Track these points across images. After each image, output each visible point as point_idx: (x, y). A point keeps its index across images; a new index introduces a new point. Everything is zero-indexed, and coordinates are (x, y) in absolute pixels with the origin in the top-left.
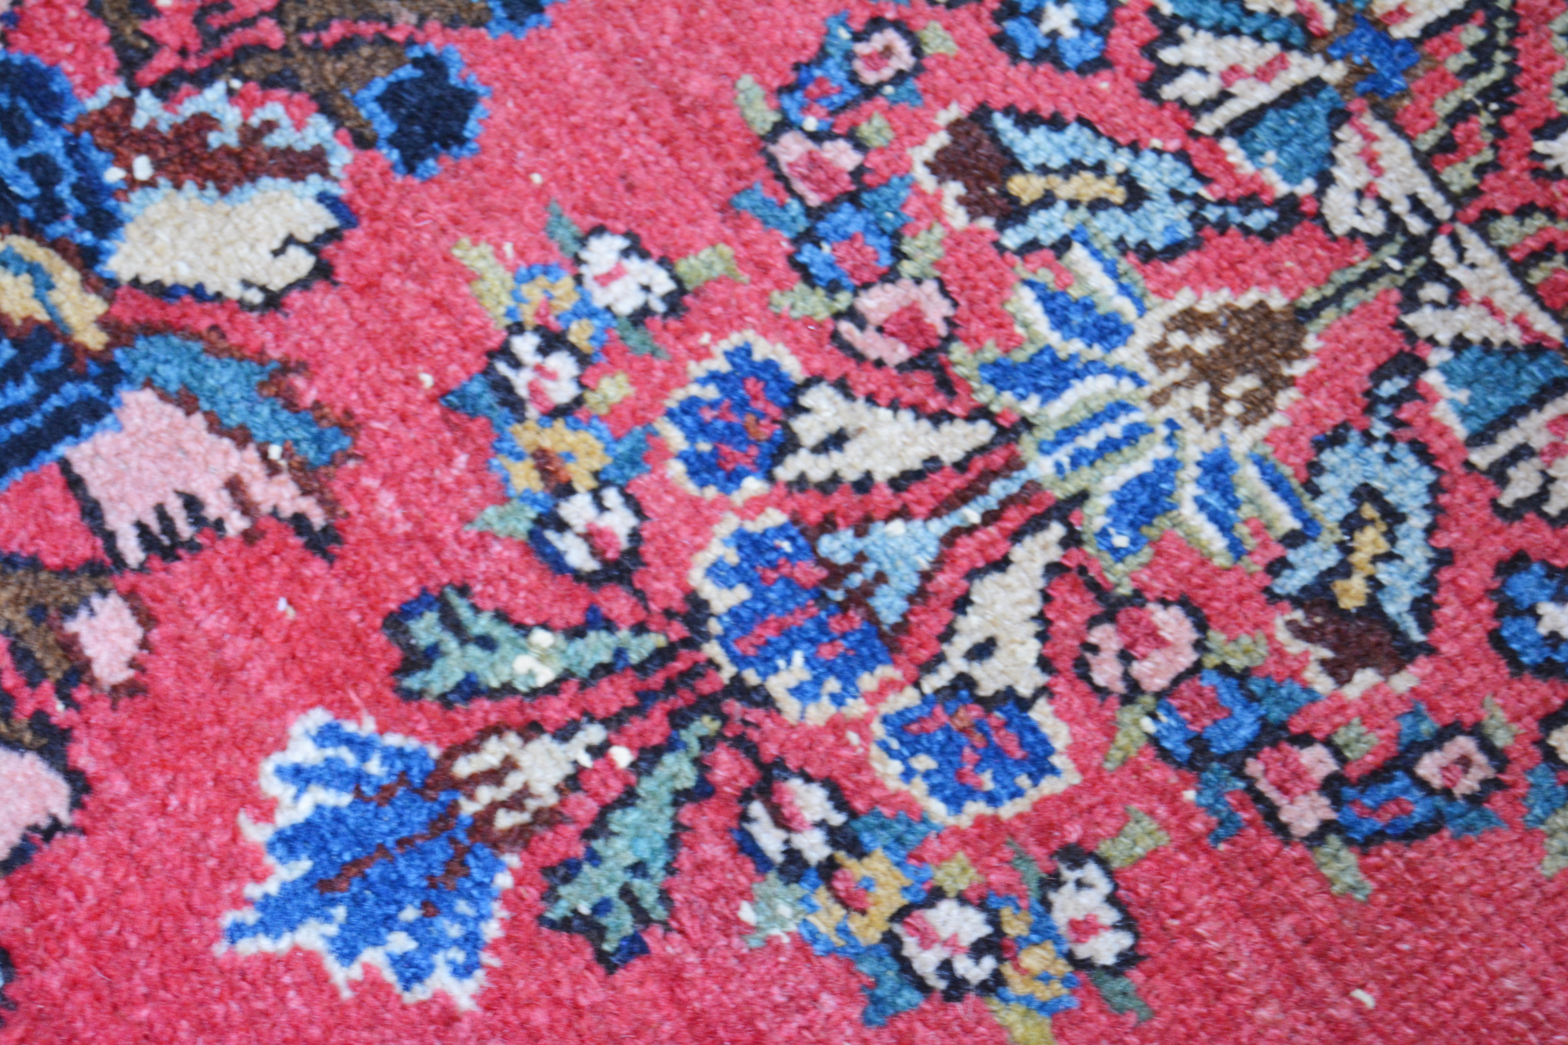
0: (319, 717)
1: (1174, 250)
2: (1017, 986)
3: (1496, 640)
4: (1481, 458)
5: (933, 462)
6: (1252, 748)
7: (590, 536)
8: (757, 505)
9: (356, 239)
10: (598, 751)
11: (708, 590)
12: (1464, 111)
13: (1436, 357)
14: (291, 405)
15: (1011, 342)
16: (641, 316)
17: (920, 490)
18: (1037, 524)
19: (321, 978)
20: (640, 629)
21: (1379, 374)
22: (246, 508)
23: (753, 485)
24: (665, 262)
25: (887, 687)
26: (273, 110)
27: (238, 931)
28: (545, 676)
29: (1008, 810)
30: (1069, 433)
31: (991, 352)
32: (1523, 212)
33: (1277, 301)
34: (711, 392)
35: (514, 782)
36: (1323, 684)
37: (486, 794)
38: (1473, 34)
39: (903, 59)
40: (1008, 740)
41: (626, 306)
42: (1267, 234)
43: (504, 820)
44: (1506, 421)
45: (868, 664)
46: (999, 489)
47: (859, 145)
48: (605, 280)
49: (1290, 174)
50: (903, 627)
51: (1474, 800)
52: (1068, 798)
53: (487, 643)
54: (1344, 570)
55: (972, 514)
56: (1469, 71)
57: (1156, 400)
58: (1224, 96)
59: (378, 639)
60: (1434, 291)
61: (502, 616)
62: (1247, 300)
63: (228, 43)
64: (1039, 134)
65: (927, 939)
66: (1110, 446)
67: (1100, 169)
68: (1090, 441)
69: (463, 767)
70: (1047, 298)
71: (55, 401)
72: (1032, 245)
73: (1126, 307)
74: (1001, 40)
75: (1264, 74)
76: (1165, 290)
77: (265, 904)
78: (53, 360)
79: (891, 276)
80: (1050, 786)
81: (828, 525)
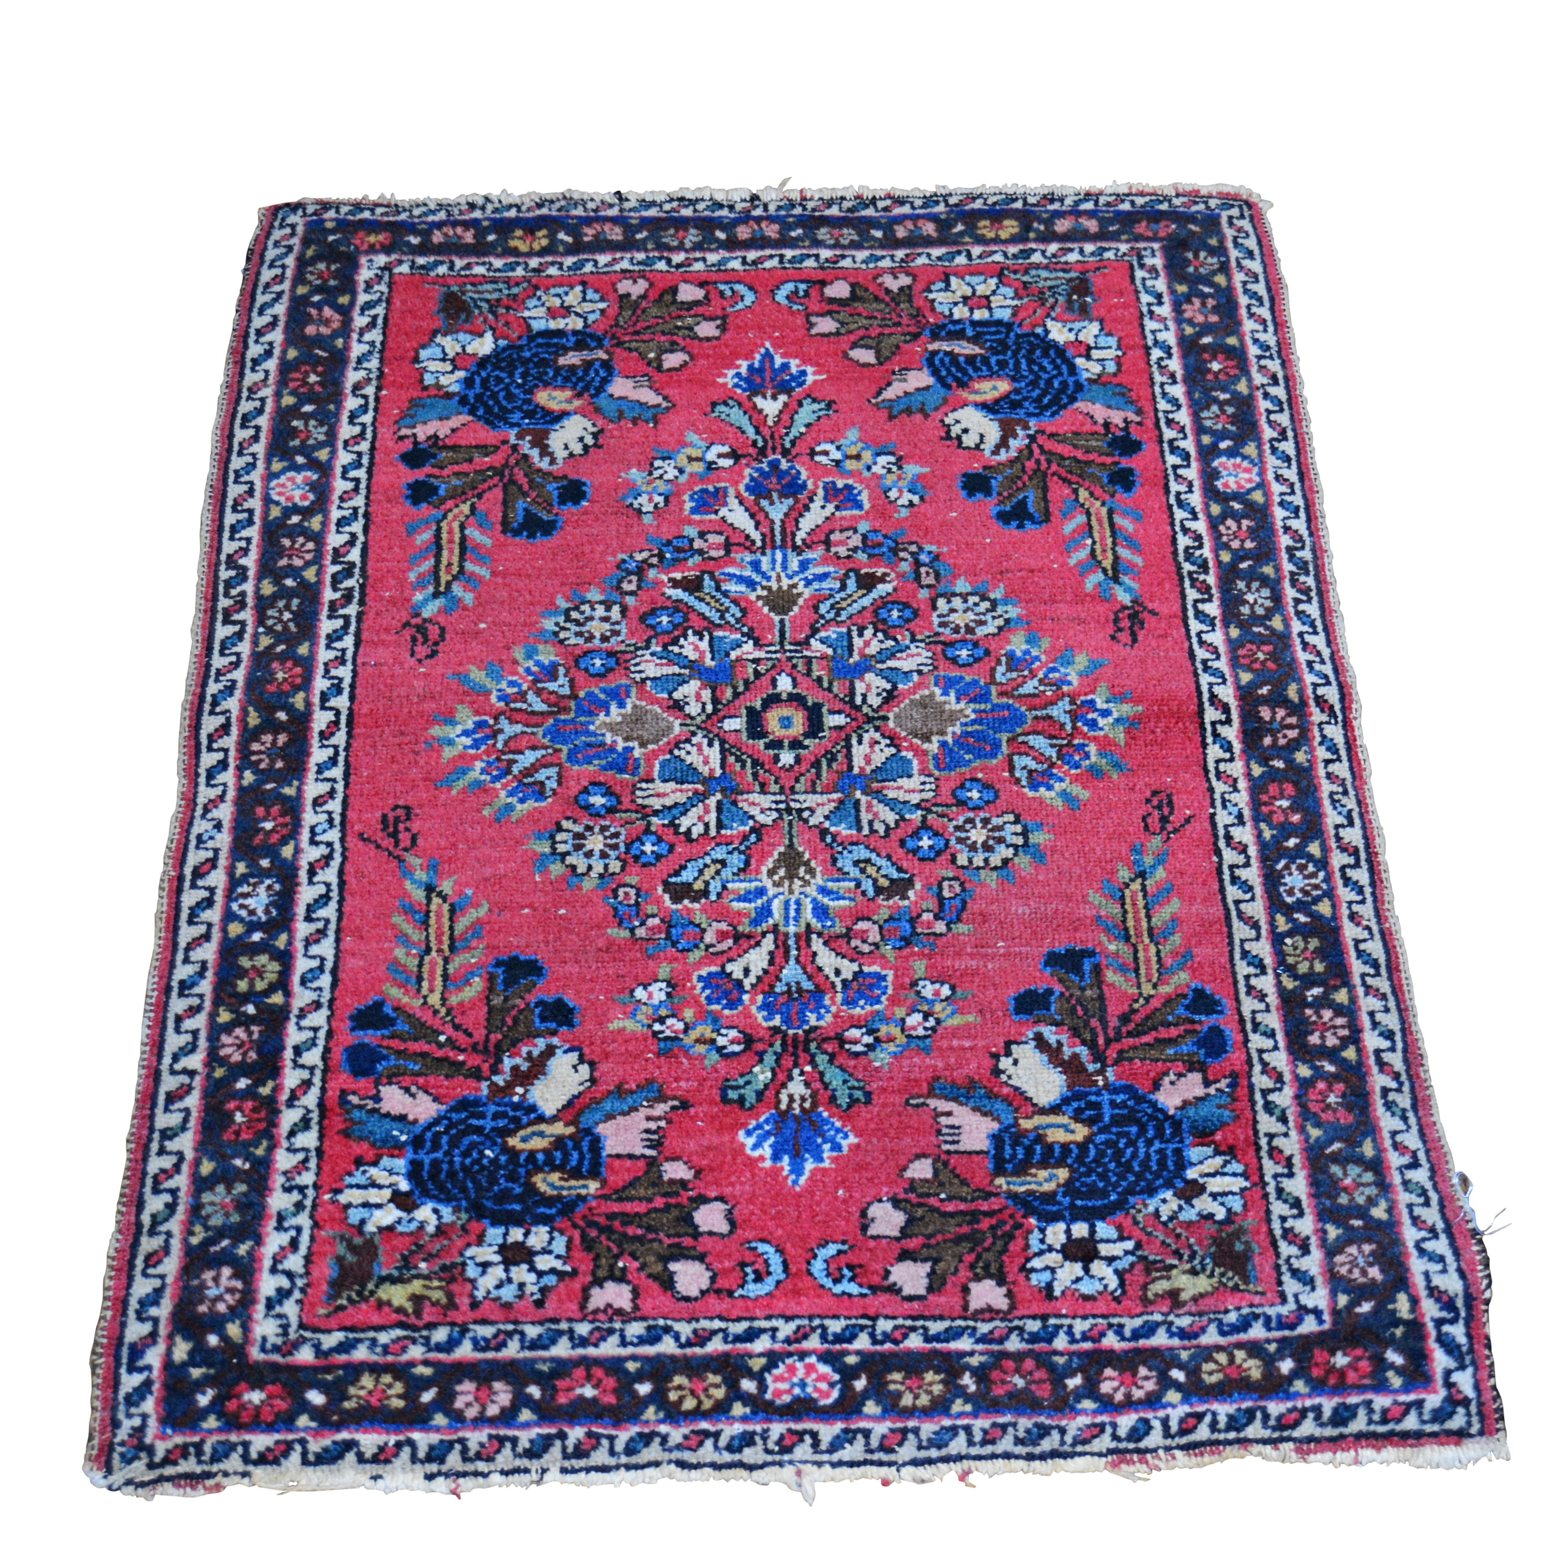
0: (741, 1134)
1: (747, 863)
2: (942, 1016)
3: (922, 860)
4: (866, 831)
5: (771, 953)
6: (913, 928)
7: (732, 1042)
8: (753, 1001)
9: (586, 1051)
10: (802, 1073)
11: (771, 1024)
12: (755, 775)
13: (827, 824)
14: (632, 1092)
15: (747, 915)
16: (669, 995)
17: (778, 960)
18: (808, 941)
19: (825, 1171)
20: (771, 1045)
21: (823, 839)
22: (659, 1118)
23: (746, 997)
24: (657, 981)
25: (832, 999)
26: (525, 1050)
27: (795, 1182)
28: (769, 1075)
29: (890, 991)
30: (787, 918)
31: (746, 921)
32: (797, 780)
33: (782, 849)
34: (708, 992)
35: (797, 1097)
36: (906, 903)
37: (796, 1105)
38: (732, 759)
39: (632, 892)
40: (868, 981)
41: (663, 997)
42: (759, 839)
43: (807, 1105)
44: (858, 821)
45: (821, 999)
46: (791, 942)
47: (653, 916)
48: (650, 996)
49: (743, 823)
50: (817, 986)
51: (964, 890)
52: (896, 976)
53: (748, 1083)
54: (875, 881)
55: (794, 953)
56: (743, 766)
57: (791, 892)
58: (707, 825)
59: (727, 1108)
60: (806, 814)
61: (742, 1075)
62: (776, 855)
63: (491, 1048)
64: (684, 873)
65: (914, 1028)
66: (798, 911)
67: (706, 866)
68: (792, 913)
69: (783, 1106)
70: (740, 899)
71: (585, 1149)
72: (719, 895)
73: (754, 884)
74: (644, 865)
75: (707, 811)
76: (758, 871)
77: (792, 1172)
78: (570, 1144)
79: (704, 931)
80: (890, 978)
81: (772, 987)
